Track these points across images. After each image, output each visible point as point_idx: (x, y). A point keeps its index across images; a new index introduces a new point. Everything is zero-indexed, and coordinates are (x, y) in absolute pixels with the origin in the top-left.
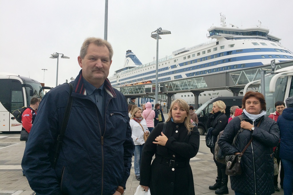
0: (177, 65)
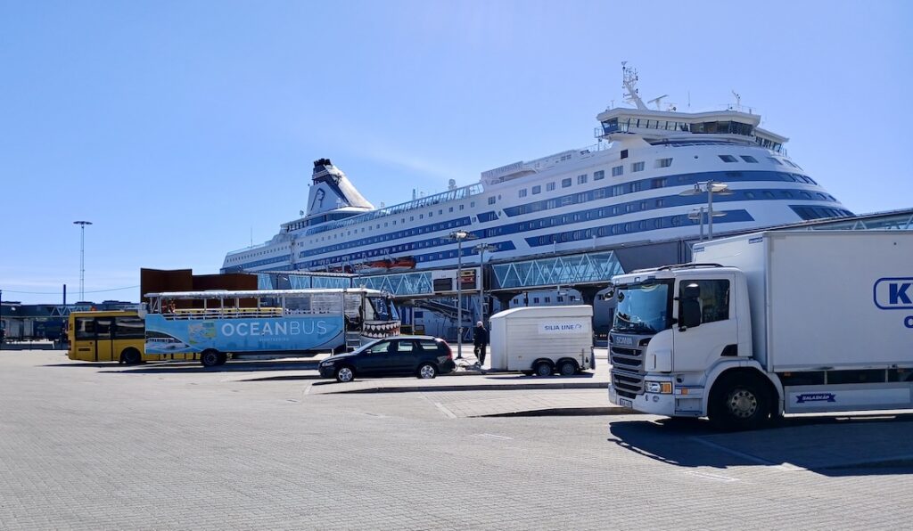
0: (497, 214)
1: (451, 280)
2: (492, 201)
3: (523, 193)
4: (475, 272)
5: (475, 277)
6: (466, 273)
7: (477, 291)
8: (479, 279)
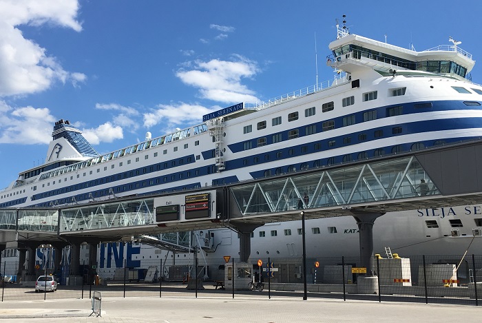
1: (178, 207)
4: (209, 196)
5: (209, 202)
6: (197, 198)
7: (211, 220)
8: (214, 205)
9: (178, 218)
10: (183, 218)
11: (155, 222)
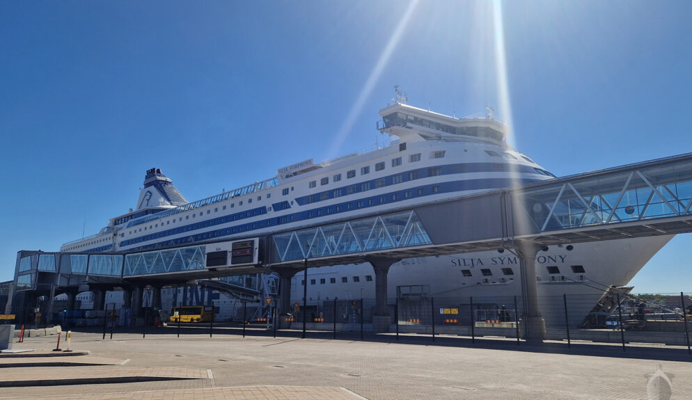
0: (290, 203)
1: (225, 252)
2: (286, 192)
3: (313, 184)
4: (252, 242)
5: (252, 249)
6: (242, 245)
7: (254, 265)
8: (257, 251)
9: (225, 263)
10: (229, 264)
11: (206, 267)
